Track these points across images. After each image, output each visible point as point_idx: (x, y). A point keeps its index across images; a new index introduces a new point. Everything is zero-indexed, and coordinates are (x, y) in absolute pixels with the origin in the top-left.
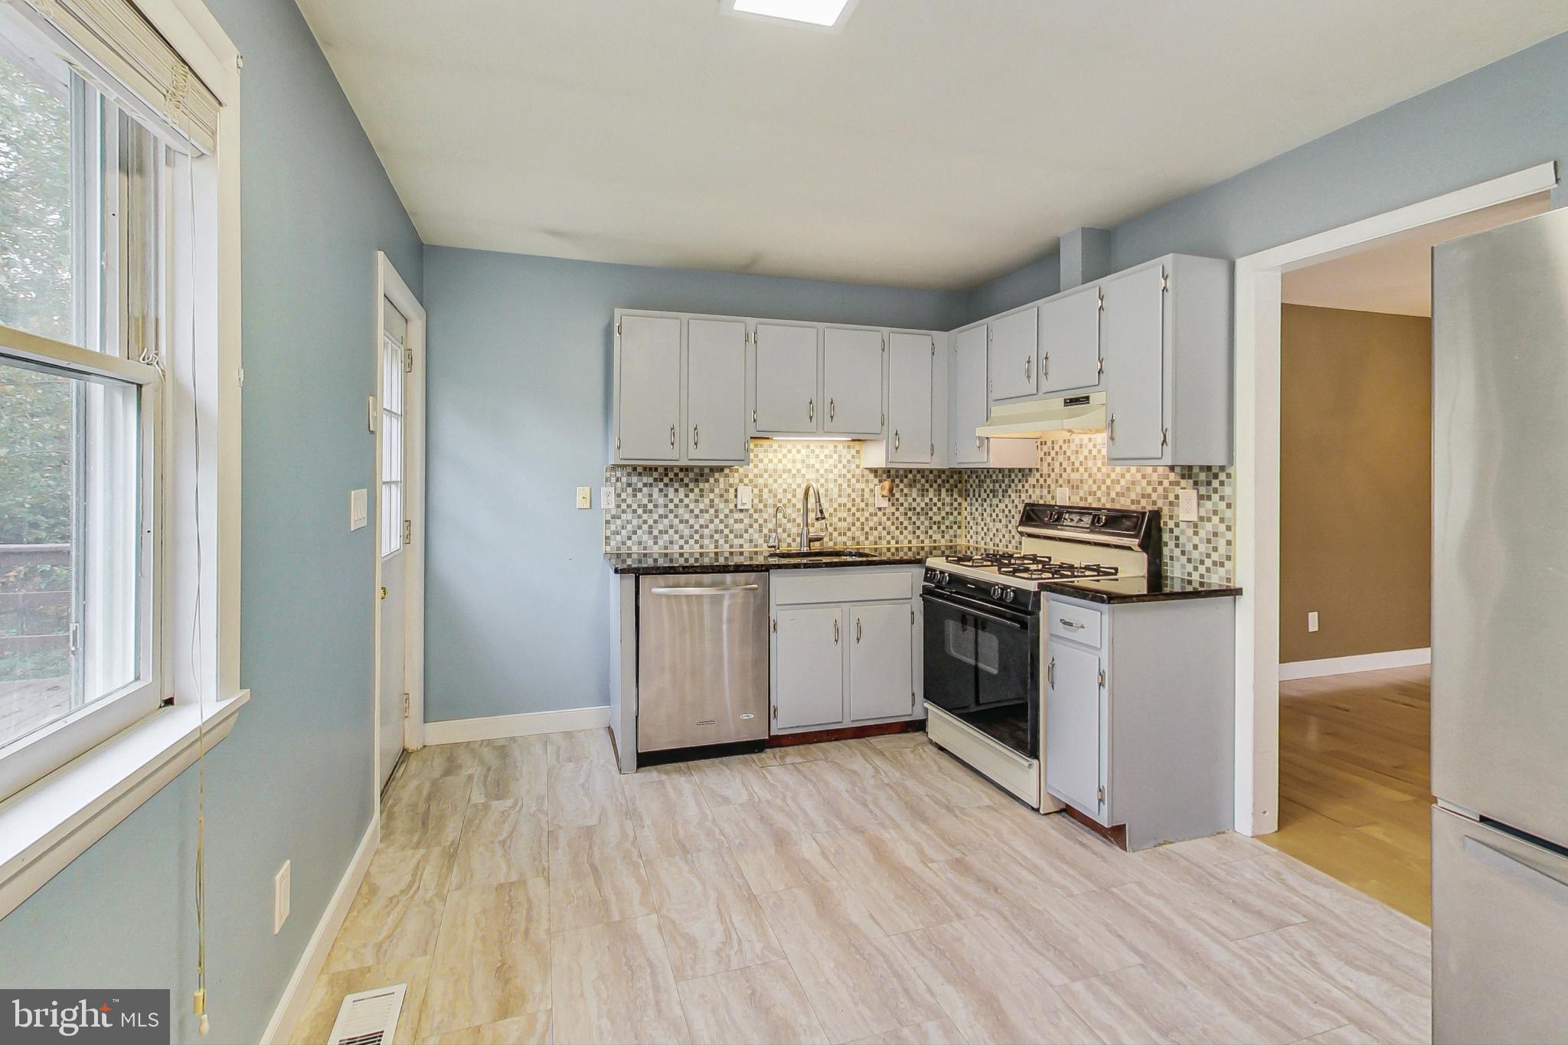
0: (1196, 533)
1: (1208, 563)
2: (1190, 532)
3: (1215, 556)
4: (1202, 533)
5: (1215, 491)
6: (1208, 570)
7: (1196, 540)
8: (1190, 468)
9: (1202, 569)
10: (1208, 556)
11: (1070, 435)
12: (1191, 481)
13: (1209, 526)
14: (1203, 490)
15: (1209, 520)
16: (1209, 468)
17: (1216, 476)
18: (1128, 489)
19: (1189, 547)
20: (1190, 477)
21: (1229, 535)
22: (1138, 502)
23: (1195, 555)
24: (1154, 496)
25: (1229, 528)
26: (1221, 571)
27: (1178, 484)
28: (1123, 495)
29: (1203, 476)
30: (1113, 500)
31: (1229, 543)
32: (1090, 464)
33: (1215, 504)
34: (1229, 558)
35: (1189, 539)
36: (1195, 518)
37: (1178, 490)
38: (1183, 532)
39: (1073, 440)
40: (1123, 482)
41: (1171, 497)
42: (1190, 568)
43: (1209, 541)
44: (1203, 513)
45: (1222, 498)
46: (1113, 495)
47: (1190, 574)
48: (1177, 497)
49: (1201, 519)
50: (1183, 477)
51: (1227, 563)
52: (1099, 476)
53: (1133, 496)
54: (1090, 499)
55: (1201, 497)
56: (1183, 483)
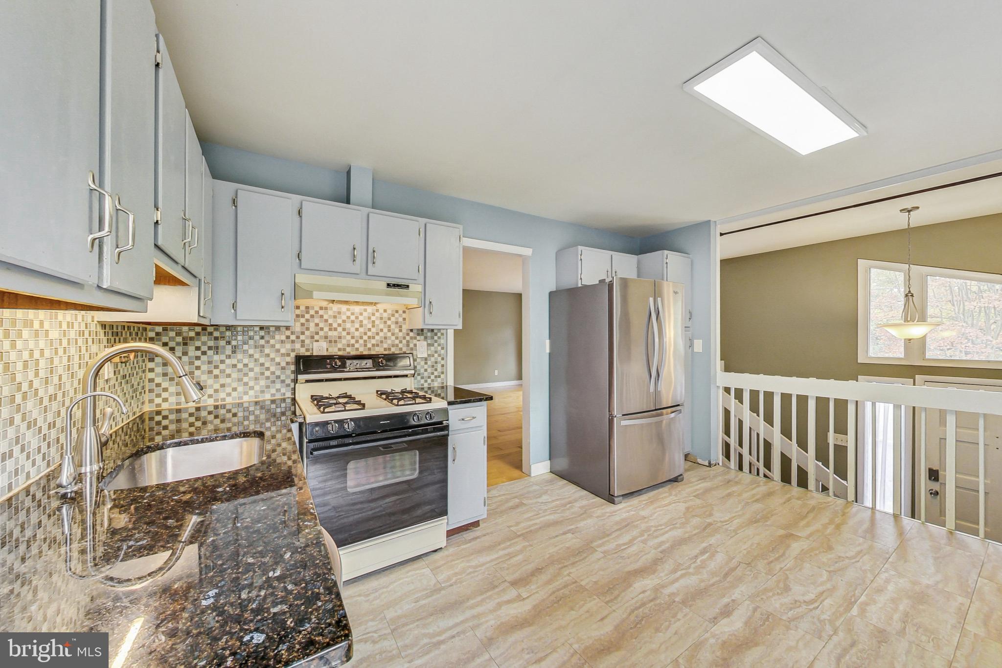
0: (426, 363)
1: (433, 377)
2: (423, 363)
3: (436, 373)
4: (429, 363)
5: (436, 341)
6: (433, 381)
7: (426, 367)
8: (422, 330)
9: (429, 381)
10: (433, 373)
11: (328, 304)
12: (423, 337)
13: (433, 359)
14: (429, 341)
15: (433, 356)
16: (432, 330)
17: (436, 334)
18: (382, 342)
19: (422, 371)
20: (422, 335)
21: (443, 362)
22: (390, 349)
23: (426, 374)
24: (400, 345)
25: (443, 359)
26: (439, 380)
27: (415, 338)
28: (378, 345)
29: (429, 334)
30: (369, 349)
31: (443, 366)
32: (348, 325)
33: (436, 348)
34: (443, 373)
35: (423, 367)
36: (426, 356)
37: (415, 341)
38: (419, 364)
39: (332, 308)
40: (377, 338)
41: (411, 345)
42: (422, 381)
43: (433, 366)
44: (429, 353)
45: (439, 345)
46: (369, 345)
47: (422, 385)
48: (415, 345)
49: (429, 355)
50: (418, 335)
51: (442, 376)
52: (357, 334)
53: (385, 346)
54: (348, 349)
55: (429, 345)
56: (418, 338)
